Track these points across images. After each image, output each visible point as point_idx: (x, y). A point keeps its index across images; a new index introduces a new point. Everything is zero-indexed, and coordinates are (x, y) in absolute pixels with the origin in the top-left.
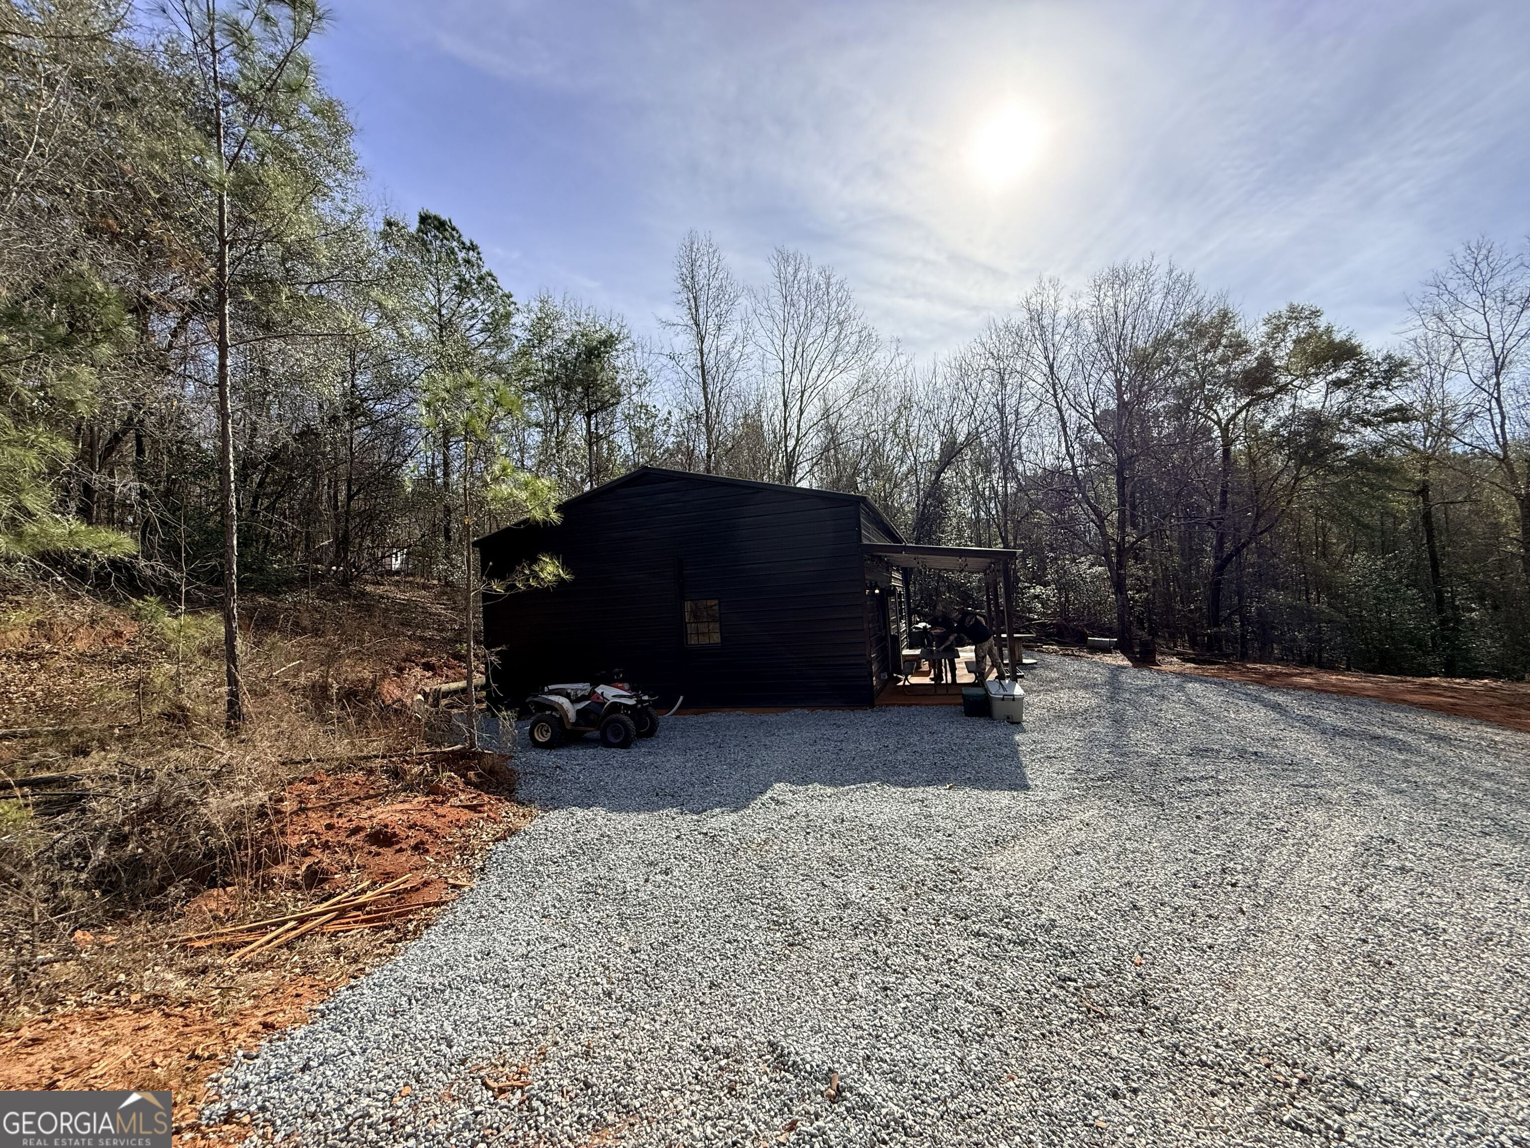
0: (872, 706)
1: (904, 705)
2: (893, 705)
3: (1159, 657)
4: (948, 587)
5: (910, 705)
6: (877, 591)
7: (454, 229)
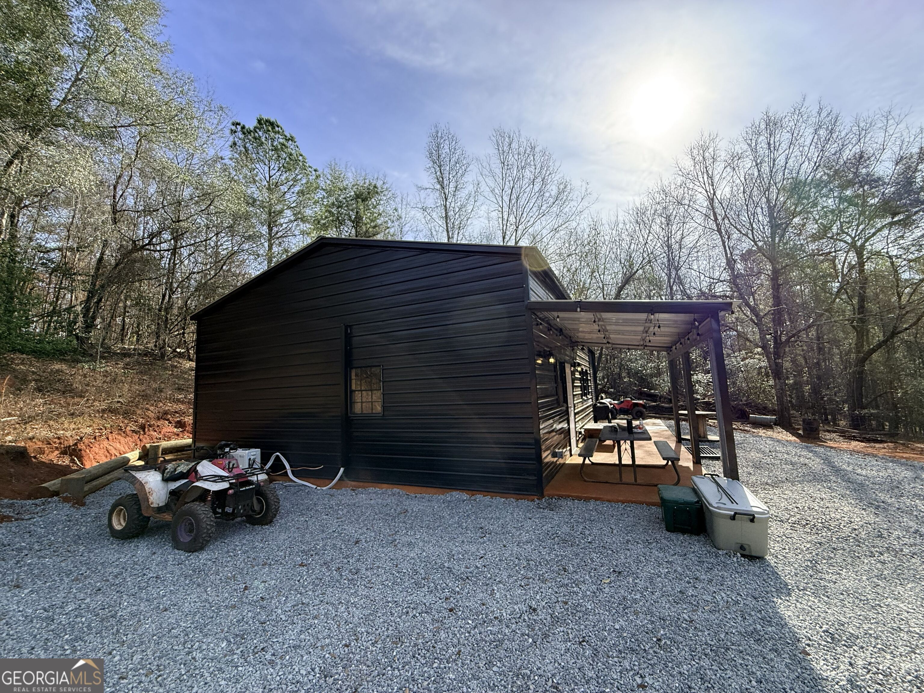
0: (541, 496)
1: (579, 499)
2: (566, 497)
3: (822, 435)
4: (628, 373)
5: (587, 499)
6: (552, 360)
7: (278, 127)
